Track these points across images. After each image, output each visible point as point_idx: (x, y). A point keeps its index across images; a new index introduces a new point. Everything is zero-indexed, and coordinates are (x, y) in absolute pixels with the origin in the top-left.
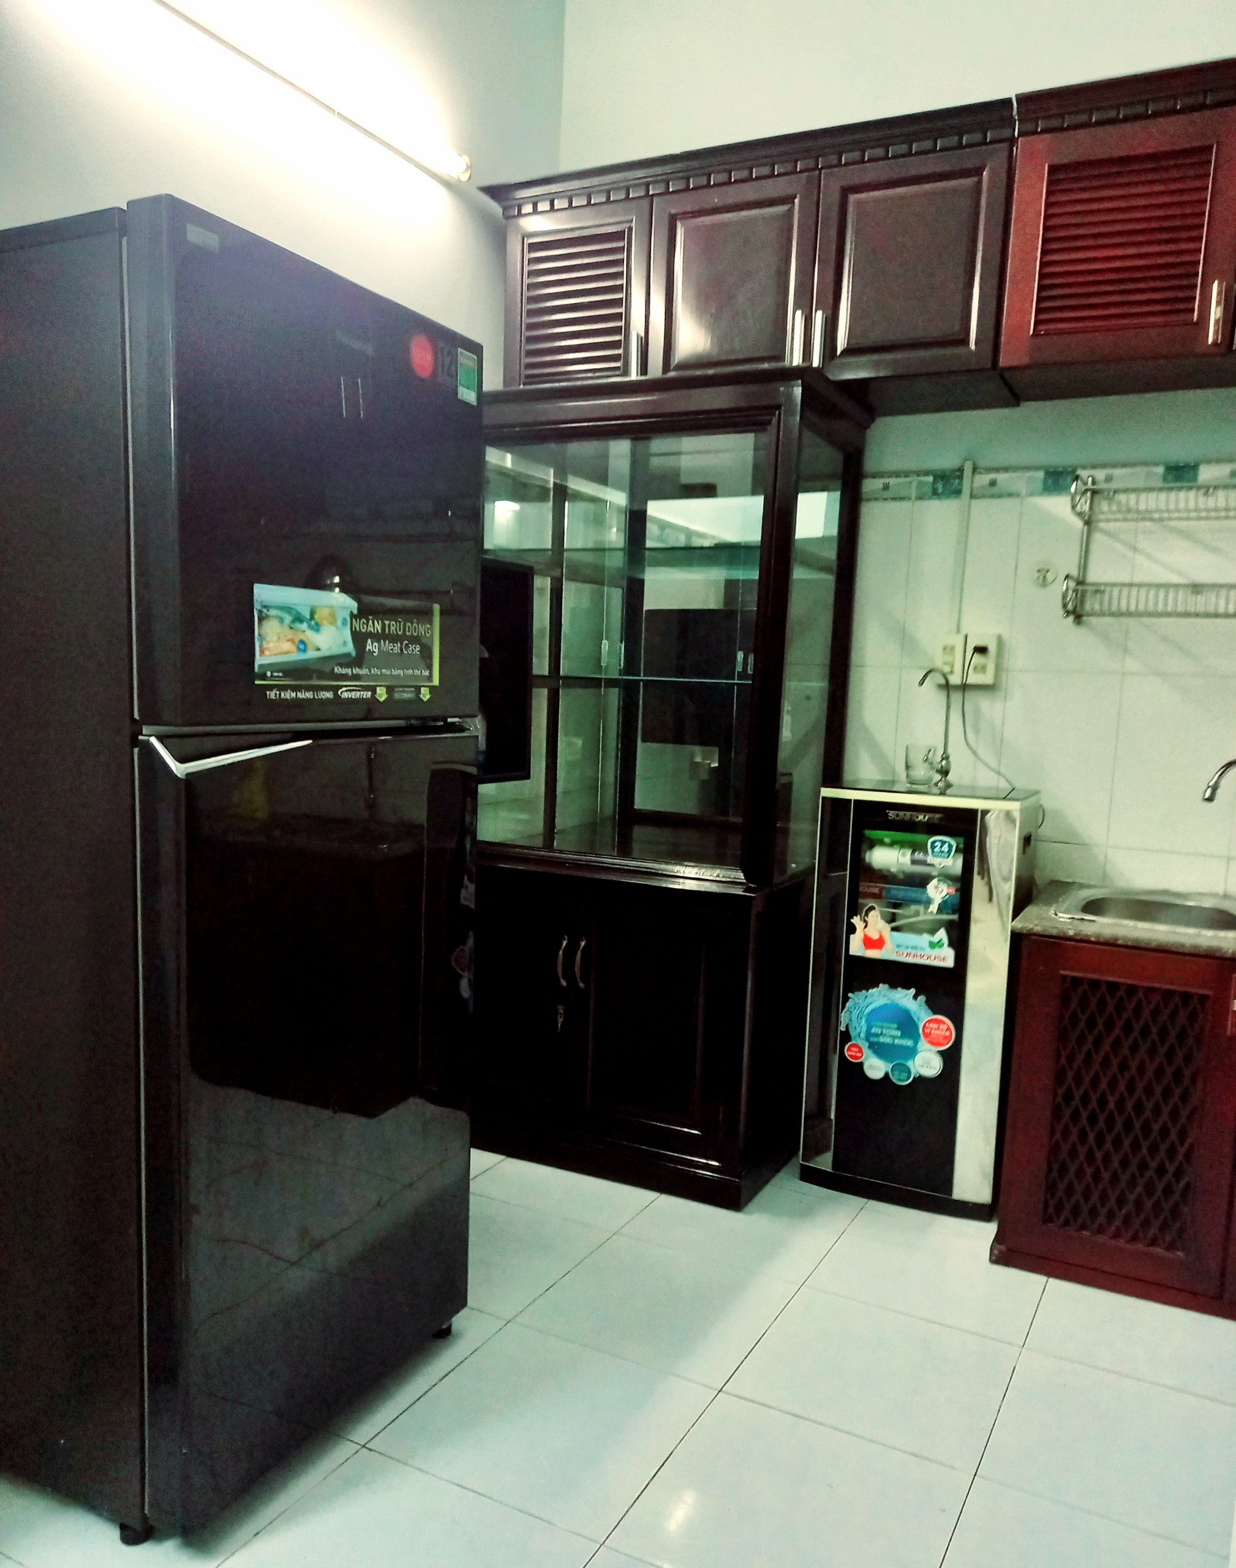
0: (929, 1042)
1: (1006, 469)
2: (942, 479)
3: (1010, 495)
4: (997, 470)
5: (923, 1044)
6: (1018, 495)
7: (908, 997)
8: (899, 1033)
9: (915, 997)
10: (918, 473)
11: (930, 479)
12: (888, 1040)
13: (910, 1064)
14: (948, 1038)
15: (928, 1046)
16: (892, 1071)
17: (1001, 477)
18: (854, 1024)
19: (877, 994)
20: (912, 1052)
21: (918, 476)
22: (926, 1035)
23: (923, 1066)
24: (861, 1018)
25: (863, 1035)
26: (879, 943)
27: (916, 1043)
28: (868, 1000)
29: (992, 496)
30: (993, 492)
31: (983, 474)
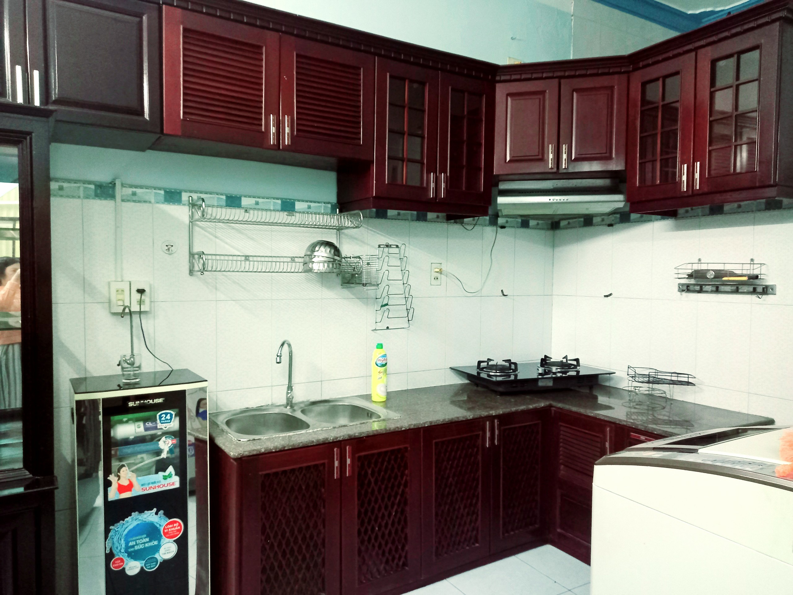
0: (168, 538)
1: (141, 187)
2: (101, 188)
3: (145, 202)
4: (136, 187)
5: (164, 540)
6: (150, 202)
7: (152, 514)
8: (147, 540)
9: (157, 513)
10: (85, 182)
11: (92, 187)
12: (141, 547)
13: (157, 556)
14: (179, 531)
15: (168, 540)
16: (145, 565)
17: (138, 191)
18: (116, 544)
19: (131, 520)
20: (157, 548)
21: (84, 183)
22: (165, 534)
23: (165, 554)
24: (120, 539)
25: (123, 551)
26: (130, 487)
27: (159, 541)
28: (125, 526)
29: (134, 201)
30: (133, 198)
31: (127, 187)
